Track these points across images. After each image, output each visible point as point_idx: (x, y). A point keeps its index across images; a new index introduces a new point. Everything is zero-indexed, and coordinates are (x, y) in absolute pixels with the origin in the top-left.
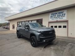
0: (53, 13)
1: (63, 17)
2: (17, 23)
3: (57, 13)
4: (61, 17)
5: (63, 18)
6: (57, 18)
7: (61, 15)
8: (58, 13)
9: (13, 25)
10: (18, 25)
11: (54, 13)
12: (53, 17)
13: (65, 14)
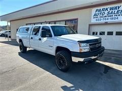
0: (99, 8)
1: (119, 15)
3: (107, 9)
4: (114, 17)
5: (117, 18)
6: (107, 18)
7: (116, 12)
8: (109, 9)
9: (17, 30)
11: (101, 8)
12: (99, 16)
13: (121, 12)
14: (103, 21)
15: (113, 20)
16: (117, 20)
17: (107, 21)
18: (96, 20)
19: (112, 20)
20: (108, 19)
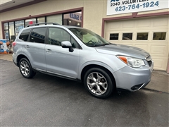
5: (157, 4)
12: (121, 1)
14: (128, 11)
15: (149, 8)
16: (155, 8)
17: (136, 10)
18: (116, 10)
19: (146, 9)
20: (138, 7)
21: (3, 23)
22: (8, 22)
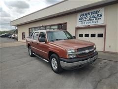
0: (83, 13)
1: (99, 19)
2: (29, 30)
4: (94, 20)
5: (98, 22)
7: (96, 16)
8: (90, 14)
9: (23, 33)
10: (30, 32)
11: (85, 13)
12: (83, 20)
13: (101, 15)
14: (86, 25)
18: (81, 24)
19: (93, 24)
20: (90, 23)
21: (29, 29)
22: (32, 28)
